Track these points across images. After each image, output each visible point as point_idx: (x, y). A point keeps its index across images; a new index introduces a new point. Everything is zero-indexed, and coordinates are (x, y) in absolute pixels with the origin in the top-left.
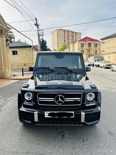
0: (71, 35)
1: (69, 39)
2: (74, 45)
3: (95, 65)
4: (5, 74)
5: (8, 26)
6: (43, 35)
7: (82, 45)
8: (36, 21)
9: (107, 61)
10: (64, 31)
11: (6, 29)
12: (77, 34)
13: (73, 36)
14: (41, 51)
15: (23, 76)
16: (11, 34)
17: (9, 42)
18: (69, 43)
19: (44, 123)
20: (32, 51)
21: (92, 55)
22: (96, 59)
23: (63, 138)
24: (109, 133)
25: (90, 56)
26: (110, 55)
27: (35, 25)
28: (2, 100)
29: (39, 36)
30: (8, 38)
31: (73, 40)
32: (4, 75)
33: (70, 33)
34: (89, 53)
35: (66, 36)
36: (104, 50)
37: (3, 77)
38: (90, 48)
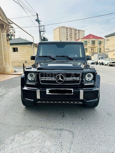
0: (74, 33)
1: (72, 37)
3: (98, 63)
5: (9, 21)
6: (44, 31)
7: (86, 43)
8: (38, 17)
9: (112, 59)
10: (67, 29)
11: (7, 24)
12: (80, 32)
13: (76, 34)
17: (10, 37)
19: (45, 101)
20: (33, 48)
21: (96, 53)
22: (100, 57)
23: (63, 117)
24: (108, 114)
25: (93, 54)
27: (36, 20)
29: (40, 32)
30: (8, 33)
31: (76, 38)
32: (4, 70)
33: (73, 31)
34: (93, 51)
35: (69, 34)
36: (109, 48)
37: (4, 72)
38: (94, 46)
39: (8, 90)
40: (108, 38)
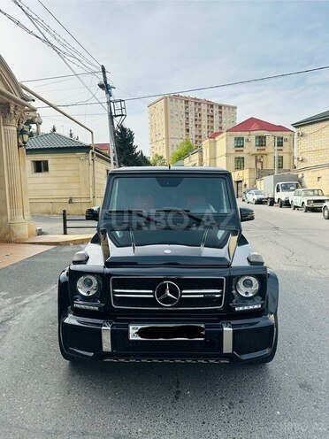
0: (206, 114)
1: (200, 126)
2: (215, 142)
3: (276, 201)
4: (13, 228)
5: (24, 92)
6: (122, 115)
7: (240, 143)
8: (105, 77)
9: (313, 190)
10: (187, 102)
11: (18, 102)
12: (223, 110)
13: (212, 116)
14: (120, 167)
15: (65, 233)
16: (32, 114)
17: (26, 137)
18: (200, 137)
19: (127, 356)
20: (91, 162)
21: (269, 173)
22: (280, 184)
23: (177, 398)
24: (302, 386)
25: (261, 173)
26: (321, 173)
27: (101, 86)
28: (9, 301)
29: (111, 117)
30: (22, 125)
31: (212, 127)
32: (9, 231)
33: (204, 107)
34: (259, 166)
35: (192, 117)
36: (305, 156)
37: (7, 236)
38: (263, 152)
39: (20, 300)
40: (302, 128)
